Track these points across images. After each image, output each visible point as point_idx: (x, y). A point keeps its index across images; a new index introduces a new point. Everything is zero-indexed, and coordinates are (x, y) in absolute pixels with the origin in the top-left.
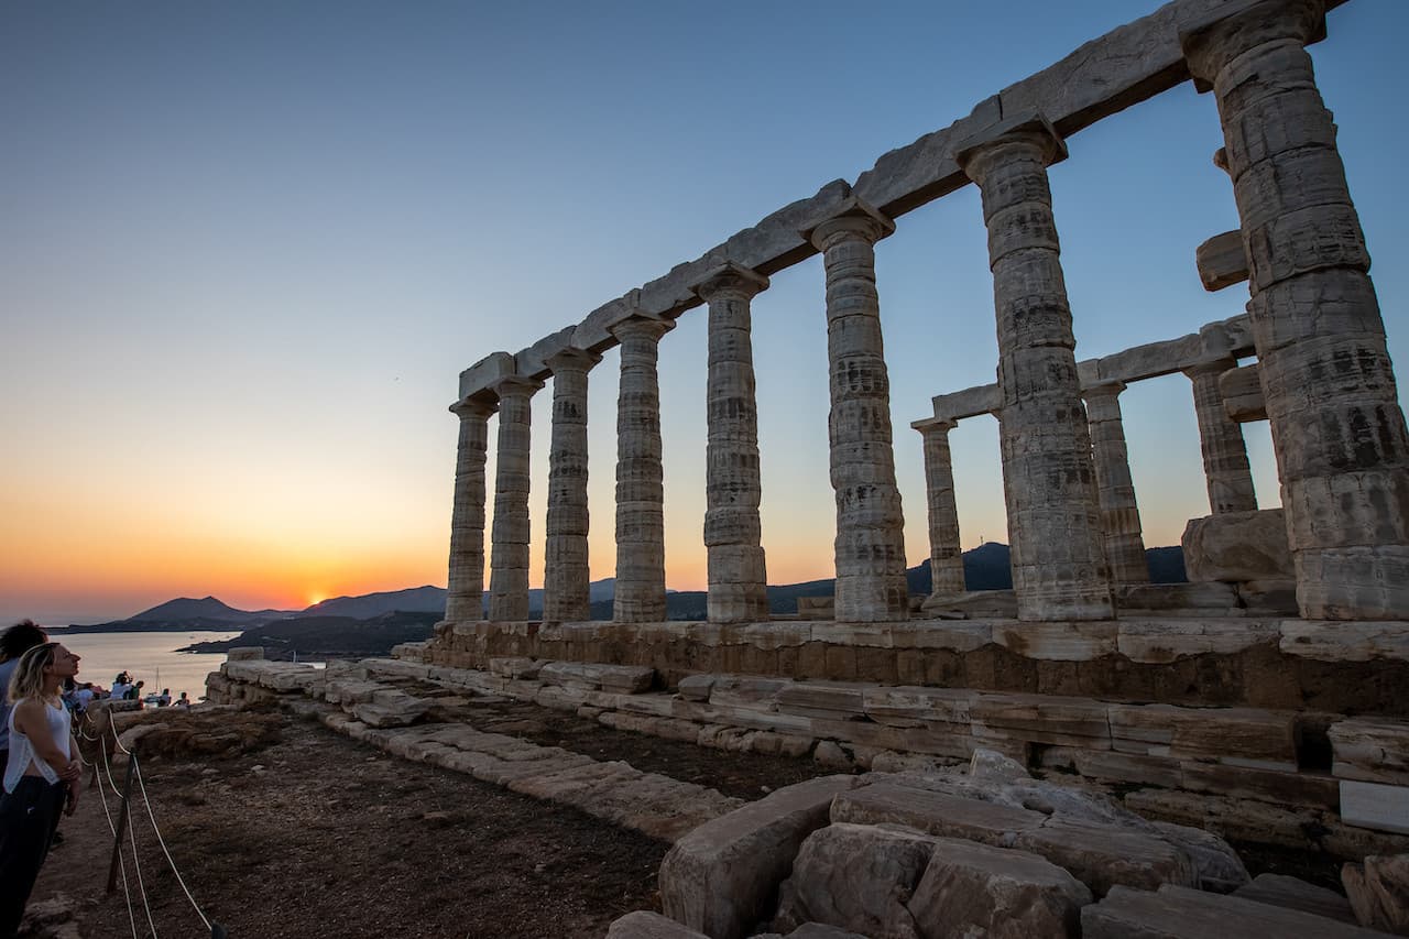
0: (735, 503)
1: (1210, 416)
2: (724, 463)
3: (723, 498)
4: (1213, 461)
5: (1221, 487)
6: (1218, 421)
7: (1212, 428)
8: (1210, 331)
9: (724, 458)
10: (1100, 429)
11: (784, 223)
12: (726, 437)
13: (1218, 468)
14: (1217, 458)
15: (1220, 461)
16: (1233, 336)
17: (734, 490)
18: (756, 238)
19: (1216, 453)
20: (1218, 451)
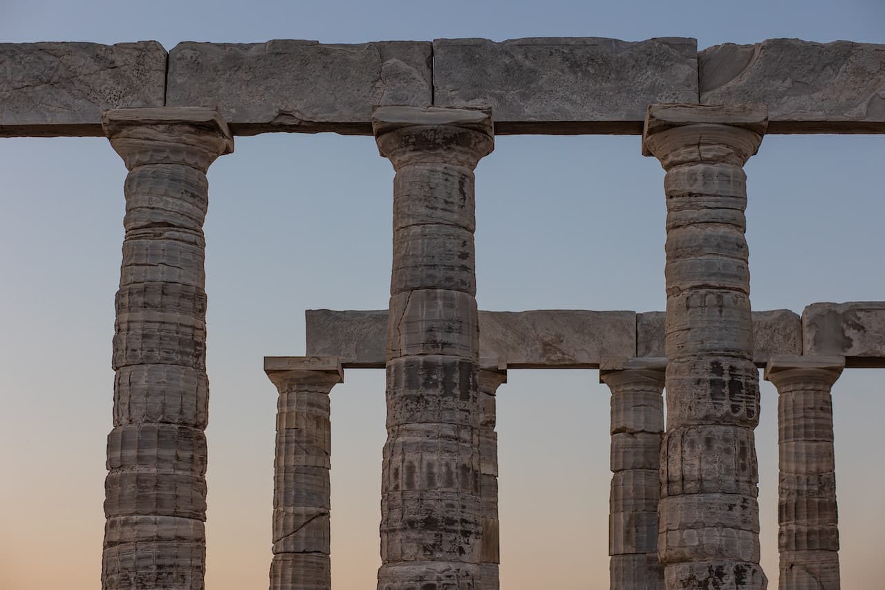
0: (465, 557)
1: (804, 459)
2: (449, 483)
3: (446, 547)
4: (798, 533)
5: (805, 577)
6: (813, 467)
7: (804, 478)
8: (821, 316)
9: (449, 472)
10: (635, 446)
11: (575, 66)
12: (452, 433)
13: (805, 546)
14: (804, 529)
15: (809, 534)
16: (850, 333)
17: (466, 533)
18: (507, 69)
19: (805, 521)
20: (808, 517)
